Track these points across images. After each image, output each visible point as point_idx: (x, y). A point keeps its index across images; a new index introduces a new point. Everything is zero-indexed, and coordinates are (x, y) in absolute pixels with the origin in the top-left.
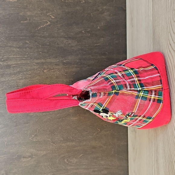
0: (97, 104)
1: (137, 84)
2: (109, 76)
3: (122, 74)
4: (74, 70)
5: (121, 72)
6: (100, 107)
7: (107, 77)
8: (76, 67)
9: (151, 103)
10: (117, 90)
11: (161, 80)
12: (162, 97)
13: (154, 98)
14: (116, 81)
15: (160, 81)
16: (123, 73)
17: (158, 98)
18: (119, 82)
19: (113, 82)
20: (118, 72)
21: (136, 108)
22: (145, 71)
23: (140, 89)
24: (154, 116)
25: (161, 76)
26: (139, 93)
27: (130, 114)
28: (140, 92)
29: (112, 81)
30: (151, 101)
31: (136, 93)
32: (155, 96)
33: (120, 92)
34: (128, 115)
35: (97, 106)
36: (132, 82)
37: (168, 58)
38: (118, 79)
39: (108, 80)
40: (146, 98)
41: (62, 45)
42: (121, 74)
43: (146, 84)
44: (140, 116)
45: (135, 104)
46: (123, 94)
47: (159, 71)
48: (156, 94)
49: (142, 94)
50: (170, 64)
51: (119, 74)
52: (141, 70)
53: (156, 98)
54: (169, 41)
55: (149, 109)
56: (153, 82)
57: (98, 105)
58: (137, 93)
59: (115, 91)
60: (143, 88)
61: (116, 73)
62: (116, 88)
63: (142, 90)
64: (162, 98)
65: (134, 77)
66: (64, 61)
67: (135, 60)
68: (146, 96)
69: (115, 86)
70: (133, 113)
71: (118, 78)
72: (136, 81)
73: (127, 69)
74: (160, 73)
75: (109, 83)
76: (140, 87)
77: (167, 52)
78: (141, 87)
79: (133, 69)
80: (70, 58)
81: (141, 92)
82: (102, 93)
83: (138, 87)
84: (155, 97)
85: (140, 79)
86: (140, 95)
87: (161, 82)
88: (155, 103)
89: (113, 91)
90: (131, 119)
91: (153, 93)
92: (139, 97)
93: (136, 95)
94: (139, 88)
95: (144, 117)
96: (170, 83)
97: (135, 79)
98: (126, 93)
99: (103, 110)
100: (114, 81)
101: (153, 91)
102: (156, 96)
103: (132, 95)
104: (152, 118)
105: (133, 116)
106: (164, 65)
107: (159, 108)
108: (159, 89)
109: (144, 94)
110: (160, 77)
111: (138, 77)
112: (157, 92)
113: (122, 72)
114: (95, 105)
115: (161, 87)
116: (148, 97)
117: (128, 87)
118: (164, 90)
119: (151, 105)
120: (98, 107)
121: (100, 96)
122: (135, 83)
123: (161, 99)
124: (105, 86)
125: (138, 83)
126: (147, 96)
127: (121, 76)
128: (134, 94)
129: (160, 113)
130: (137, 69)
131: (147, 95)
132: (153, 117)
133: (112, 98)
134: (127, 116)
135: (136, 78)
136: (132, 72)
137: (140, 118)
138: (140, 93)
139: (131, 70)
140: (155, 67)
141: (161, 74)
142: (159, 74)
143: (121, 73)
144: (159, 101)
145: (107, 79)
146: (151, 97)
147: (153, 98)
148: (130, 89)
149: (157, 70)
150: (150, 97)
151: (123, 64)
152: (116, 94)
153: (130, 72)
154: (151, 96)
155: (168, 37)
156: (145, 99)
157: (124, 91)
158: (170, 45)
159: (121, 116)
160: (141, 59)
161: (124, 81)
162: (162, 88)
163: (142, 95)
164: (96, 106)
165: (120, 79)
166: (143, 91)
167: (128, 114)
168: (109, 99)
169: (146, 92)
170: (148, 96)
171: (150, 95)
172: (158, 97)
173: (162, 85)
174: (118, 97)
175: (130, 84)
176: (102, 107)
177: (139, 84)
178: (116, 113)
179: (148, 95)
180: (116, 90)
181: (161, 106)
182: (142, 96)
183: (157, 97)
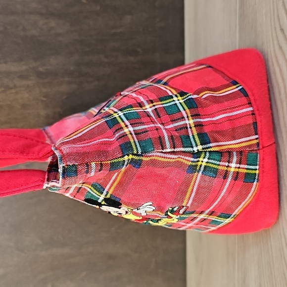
0: (90, 187)
1: (193, 136)
2: (121, 114)
3: (156, 109)
4: (64, 88)
5: (152, 102)
6: (98, 193)
7: (116, 115)
8: (70, 83)
9: (227, 184)
10: (135, 155)
11: (255, 123)
12: (257, 167)
13: (237, 170)
14: (136, 128)
15: (252, 127)
16: (159, 105)
17: (246, 171)
18: (143, 133)
19: (128, 133)
20: (145, 102)
21: (190, 195)
22: (216, 100)
23: (200, 148)
24: (236, 212)
25: (256, 113)
26: (196, 160)
27: (175, 209)
28: (199, 157)
29: (126, 130)
30: (229, 179)
31: (188, 160)
32: (238, 165)
33: (144, 159)
34: (172, 212)
35: (91, 191)
36: (180, 129)
37: (275, 64)
38: (143, 124)
39: (116, 127)
40: (216, 171)
41: (34, 32)
42: (154, 108)
43: (216, 135)
44: (202, 213)
45: (188, 186)
46: (154, 163)
47: (252, 98)
48: (241, 160)
49: (206, 160)
50: (280, 80)
51: (149, 108)
52: (204, 97)
53: (241, 170)
54: (279, 21)
55: (223, 197)
56: (233, 129)
57: (92, 188)
58: (192, 159)
59: (131, 157)
60: (209, 145)
61: (141, 105)
62: (132, 150)
63: (205, 152)
64: (256, 169)
65: (185, 116)
66: (41, 69)
67: (195, 69)
68: (215, 167)
69: (130, 143)
70: (183, 207)
71: (143, 120)
72: (191, 128)
73: (171, 94)
74: (253, 103)
75: (117, 135)
76: (198, 143)
77: (272, 50)
78: (201, 144)
79: (186, 94)
80: (54, 62)
81: (203, 155)
82: (93, 164)
83: (194, 144)
84: (239, 168)
85: (202, 120)
86: (199, 163)
87: (256, 129)
88: (240, 182)
89: (126, 158)
90: (180, 219)
91: (235, 159)
92: (198, 168)
93: (190, 163)
94: (197, 146)
95: (212, 213)
96: (278, 130)
97: (187, 122)
98: (163, 159)
99: (105, 200)
100: (131, 129)
101: (235, 153)
102: (242, 166)
103: (179, 165)
104: (232, 216)
105: (184, 213)
106: (266, 82)
107: (250, 195)
108: (250, 146)
109: (210, 161)
110: (253, 114)
111: (195, 116)
112: (243, 155)
113: (154, 104)
114: (86, 188)
115: (256, 141)
116: (220, 168)
117: (168, 144)
118: (263, 147)
119: (228, 189)
120: (94, 194)
121: (87, 172)
122: (188, 131)
123: (253, 172)
124: (105, 143)
125: (195, 133)
126: (219, 165)
127: (152, 114)
128: (184, 161)
129: (251, 204)
130: (194, 94)
131: (218, 163)
132: (234, 214)
133: (125, 173)
134: (169, 213)
135: (190, 118)
136: (182, 101)
137: (202, 216)
138: (201, 159)
139: (180, 98)
140: (241, 87)
141: (255, 107)
142: (251, 109)
143: (152, 105)
144: (249, 178)
145: (113, 123)
146: (229, 169)
147: (232, 170)
148: (173, 150)
149: (247, 96)
150: (226, 168)
151: (165, 80)
152: (135, 163)
153: (177, 102)
154: (228, 166)
155: (276, 11)
156: (212, 174)
157: (156, 155)
158: (282, 30)
159: (155, 214)
160: (210, 67)
161: (157, 129)
162: (258, 144)
163: (204, 164)
164: (89, 190)
165: (147, 123)
166: (208, 154)
167: (171, 209)
168: (118, 175)
169: (217, 156)
170: (222, 166)
171: (227, 164)
172: (246, 166)
173: (257, 136)
174: (141, 171)
175: (172, 138)
176: (102, 193)
177: (198, 134)
178: (141, 208)
179: (221, 163)
180: (133, 154)
181: (253, 189)
182: (205, 167)
183: (244, 168)
